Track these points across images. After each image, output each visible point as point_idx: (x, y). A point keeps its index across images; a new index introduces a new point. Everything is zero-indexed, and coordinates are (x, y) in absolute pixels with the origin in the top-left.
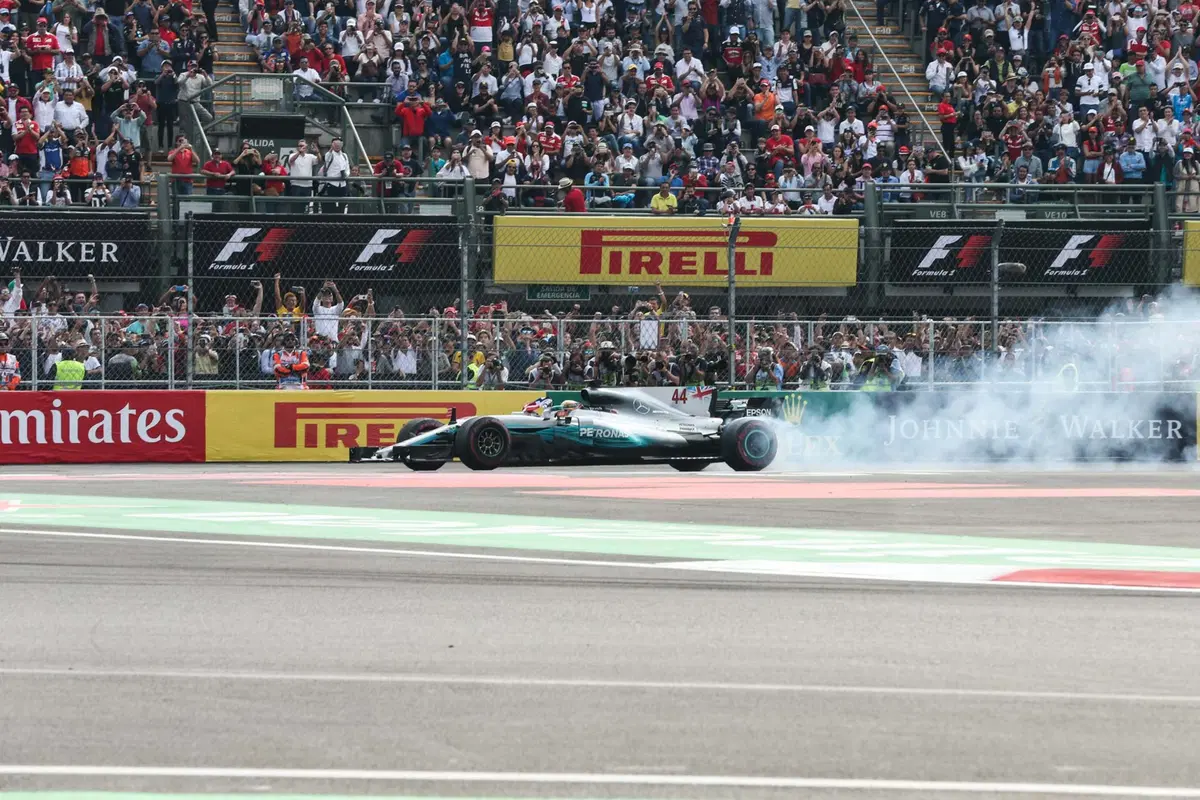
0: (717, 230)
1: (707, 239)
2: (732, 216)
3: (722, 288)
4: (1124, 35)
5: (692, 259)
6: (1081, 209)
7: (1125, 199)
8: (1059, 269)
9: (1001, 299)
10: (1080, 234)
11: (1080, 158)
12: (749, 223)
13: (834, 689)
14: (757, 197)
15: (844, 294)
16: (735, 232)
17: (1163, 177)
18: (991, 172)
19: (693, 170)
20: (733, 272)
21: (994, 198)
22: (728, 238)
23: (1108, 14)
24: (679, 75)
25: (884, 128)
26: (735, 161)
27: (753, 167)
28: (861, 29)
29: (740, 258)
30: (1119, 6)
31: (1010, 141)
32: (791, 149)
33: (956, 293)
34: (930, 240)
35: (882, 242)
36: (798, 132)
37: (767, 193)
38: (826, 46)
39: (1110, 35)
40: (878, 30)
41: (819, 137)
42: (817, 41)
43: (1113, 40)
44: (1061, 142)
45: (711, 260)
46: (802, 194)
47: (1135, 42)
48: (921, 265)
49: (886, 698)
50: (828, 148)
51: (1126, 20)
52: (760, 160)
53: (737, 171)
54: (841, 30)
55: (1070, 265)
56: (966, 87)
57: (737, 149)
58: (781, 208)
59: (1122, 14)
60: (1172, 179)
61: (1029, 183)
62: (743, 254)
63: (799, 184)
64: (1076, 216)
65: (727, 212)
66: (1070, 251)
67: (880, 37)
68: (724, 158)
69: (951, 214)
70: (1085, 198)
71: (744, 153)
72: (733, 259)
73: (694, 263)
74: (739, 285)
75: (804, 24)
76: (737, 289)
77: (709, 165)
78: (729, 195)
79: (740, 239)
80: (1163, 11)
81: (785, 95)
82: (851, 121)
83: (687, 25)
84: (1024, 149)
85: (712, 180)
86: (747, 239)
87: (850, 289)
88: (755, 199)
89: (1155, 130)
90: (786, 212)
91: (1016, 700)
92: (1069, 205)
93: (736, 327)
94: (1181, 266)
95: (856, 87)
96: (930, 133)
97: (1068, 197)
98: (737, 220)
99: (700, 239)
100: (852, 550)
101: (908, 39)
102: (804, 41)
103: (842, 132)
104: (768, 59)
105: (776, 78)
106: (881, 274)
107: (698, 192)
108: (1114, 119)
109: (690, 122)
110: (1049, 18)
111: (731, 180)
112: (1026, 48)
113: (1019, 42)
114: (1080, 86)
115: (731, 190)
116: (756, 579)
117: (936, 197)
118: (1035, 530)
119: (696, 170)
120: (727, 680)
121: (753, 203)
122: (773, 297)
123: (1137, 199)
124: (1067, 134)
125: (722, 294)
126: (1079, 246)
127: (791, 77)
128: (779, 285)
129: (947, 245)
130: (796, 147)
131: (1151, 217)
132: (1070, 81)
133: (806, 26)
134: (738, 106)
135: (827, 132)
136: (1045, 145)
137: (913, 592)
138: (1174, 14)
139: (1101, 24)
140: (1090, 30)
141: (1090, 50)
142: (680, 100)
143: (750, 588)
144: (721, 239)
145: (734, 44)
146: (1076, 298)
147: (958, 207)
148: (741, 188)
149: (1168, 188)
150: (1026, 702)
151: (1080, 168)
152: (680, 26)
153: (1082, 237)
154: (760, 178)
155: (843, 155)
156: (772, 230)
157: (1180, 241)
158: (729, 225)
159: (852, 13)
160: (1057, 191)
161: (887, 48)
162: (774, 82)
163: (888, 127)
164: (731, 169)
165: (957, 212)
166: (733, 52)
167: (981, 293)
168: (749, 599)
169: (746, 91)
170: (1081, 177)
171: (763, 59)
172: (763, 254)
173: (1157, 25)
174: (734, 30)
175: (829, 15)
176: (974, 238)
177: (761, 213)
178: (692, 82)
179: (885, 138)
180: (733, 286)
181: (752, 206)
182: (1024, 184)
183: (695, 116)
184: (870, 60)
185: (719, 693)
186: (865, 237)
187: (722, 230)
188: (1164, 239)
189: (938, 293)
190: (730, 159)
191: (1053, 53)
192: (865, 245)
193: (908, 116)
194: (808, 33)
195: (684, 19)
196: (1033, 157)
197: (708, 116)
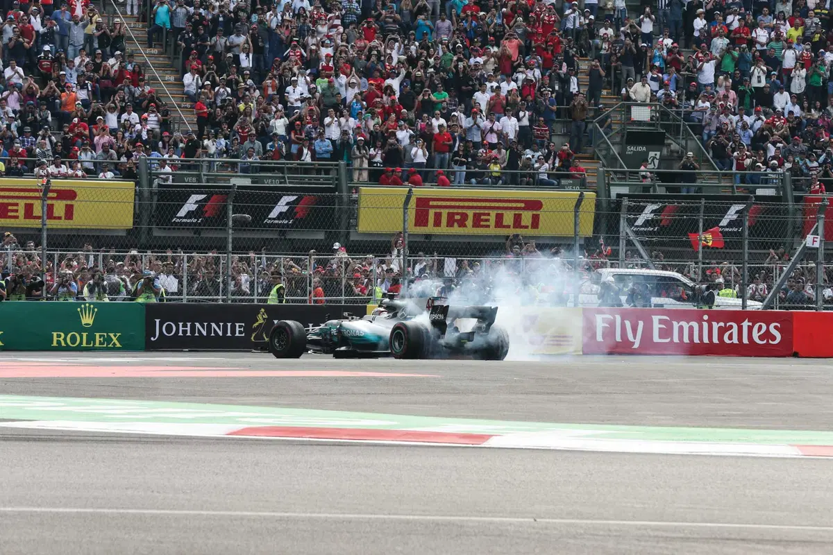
0: (34, 188)
1: (27, 194)
2: (45, 178)
3: (37, 229)
4: (318, 59)
5: (15, 208)
6: (289, 178)
7: (318, 171)
8: (274, 219)
9: (234, 239)
10: (289, 195)
11: (289, 143)
12: (56, 184)
13: (115, 511)
14: (62, 166)
15: (124, 234)
16: (47, 189)
17: (345, 157)
18: (226, 152)
19: (16, 145)
20: (45, 217)
21: (229, 169)
22: (41, 194)
23: (308, 44)
24: (6, 78)
25: (153, 120)
26: (47, 139)
27: (60, 144)
28: (136, 50)
29: (51, 207)
30: (315, 39)
31: (240, 131)
32: (87, 132)
33: (204, 235)
34: (185, 198)
35: (151, 199)
36: (92, 121)
37: (70, 162)
38: (112, 61)
39: (309, 59)
40: (148, 51)
41: (107, 125)
42: (105, 58)
43: (310, 63)
44: (275, 131)
45: (29, 209)
46: (95, 164)
47: (324, 64)
48: (178, 215)
49: (154, 517)
50: (113, 132)
51: (319, 49)
52: (64, 139)
53: (49, 147)
54: (123, 50)
55: (281, 216)
56: (210, 92)
57: (49, 132)
58: (80, 173)
59: (317, 45)
60: (351, 159)
61: (254, 159)
62: (52, 205)
63: (92, 157)
64: (285, 183)
65: (41, 176)
66: (281, 207)
67: (150, 56)
68: (40, 138)
69: (199, 180)
70: (291, 170)
71: (54, 134)
72: (45, 208)
73: (17, 211)
74: (50, 227)
75: (96, 45)
76: (48, 229)
77: (28, 142)
78: (43, 163)
79: (50, 195)
80: (344, 43)
81: (83, 95)
82: (129, 114)
83: (13, 42)
84: (250, 135)
85: (30, 152)
86: (55, 195)
87: (129, 231)
88: (61, 167)
89: (340, 125)
90: (83, 176)
91: (242, 518)
92: (281, 175)
93: (47, 257)
94: (356, 218)
95: (133, 90)
96: (185, 123)
97: (281, 170)
98: (48, 181)
99: (22, 194)
100: (129, 414)
101: (169, 58)
102: (96, 57)
103: (122, 122)
104: (71, 69)
105: (76, 82)
106: (150, 221)
107: (20, 161)
108: (311, 117)
109: (14, 112)
110: (267, 46)
111: (44, 152)
112: (251, 66)
113: (246, 62)
114: (288, 93)
115: (44, 160)
116: (61, 434)
117: (189, 167)
118: (257, 399)
119: (19, 145)
120: (39, 506)
121: (60, 169)
122: (74, 236)
123: (327, 172)
124: (280, 125)
125: (37, 233)
126: (288, 204)
127: (87, 82)
128: (79, 227)
129: (196, 201)
130: (91, 131)
131: (336, 184)
132: (281, 90)
133: (97, 47)
134: (49, 101)
135: (112, 121)
136: (265, 134)
137: (172, 443)
138: (352, 46)
139: (303, 51)
140: (295, 55)
141: (295, 69)
142: (8, 96)
143: (54, 440)
144: (37, 194)
145: (46, 58)
146: (285, 239)
147: (204, 175)
148: (51, 158)
149: (348, 165)
150: (249, 519)
151: (289, 149)
152: (7, 44)
153: (290, 197)
154: (65, 153)
155: (123, 137)
156: (73, 189)
157: (356, 202)
158: (43, 185)
159: (130, 39)
160: (273, 165)
161: (155, 64)
162: (75, 85)
163: (156, 119)
164: (44, 144)
165: (204, 178)
166: (46, 63)
167: (221, 235)
168: (57, 448)
169: (55, 91)
170: (289, 156)
171: (67, 68)
172: (67, 205)
173: (340, 54)
174: (47, 48)
175: (114, 39)
176: (215, 197)
177: (66, 176)
178: (16, 84)
179: (154, 126)
180: (45, 227)
181: (59, 171)
182: (251, 160)
183: (18, 108)
184: (143, 72)
185: (32, 514)
186: (138, 195)
187: (37, 188)
188: (345, 199)
189: (190, 234)
190: (44, 138)
191: (269, 71)
192: (140, 201)
193: (170, 111)
194: (99, 51)
195: (10, 39)
196: (256, 141)
197: (27, 108)
